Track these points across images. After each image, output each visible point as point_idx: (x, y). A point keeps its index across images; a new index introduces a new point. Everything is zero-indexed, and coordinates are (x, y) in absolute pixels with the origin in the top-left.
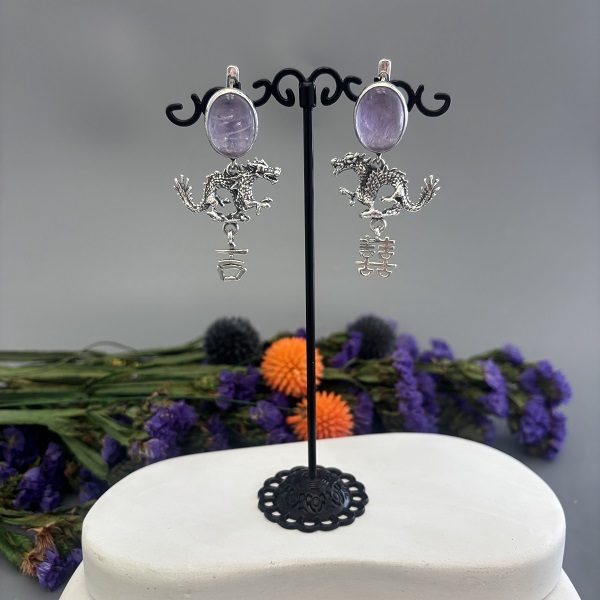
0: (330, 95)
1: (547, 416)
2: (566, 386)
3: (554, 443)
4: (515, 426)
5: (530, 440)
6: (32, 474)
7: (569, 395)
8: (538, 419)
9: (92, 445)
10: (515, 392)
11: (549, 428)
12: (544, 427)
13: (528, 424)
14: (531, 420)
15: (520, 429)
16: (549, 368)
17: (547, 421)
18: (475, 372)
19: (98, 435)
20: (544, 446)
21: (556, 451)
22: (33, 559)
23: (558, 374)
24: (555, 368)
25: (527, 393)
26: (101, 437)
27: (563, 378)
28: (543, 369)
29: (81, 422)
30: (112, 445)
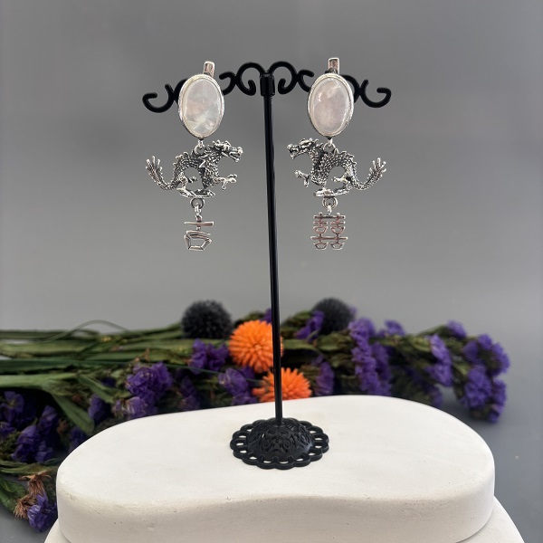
0: (286, 85)
1: (488, 383)
2: (505, 357)
3: (495, 407)
4: (461, 393)
5: (474, 404)
6: (29, 431)
7: (507, 365)
8: (480, 385)
9: (81, 404)
10: (459, 363)
11: (490, 394)
12: (486, 393)
13: (471, 390)
14: (473, 386)
15: (464, 394)
16: (489, 341)
17: (488, 387)
18: (422, 345)
19: (86, 395)
20: (486, 410)
21: (497, 414)
22: (26, 503)
23: (497, 345)
24: (495, 341)
25: (470, 363)
26: (89, 397)
27: (501, 349)
28: (483, 342)
29: (72, 384)
30: (98, 404)
